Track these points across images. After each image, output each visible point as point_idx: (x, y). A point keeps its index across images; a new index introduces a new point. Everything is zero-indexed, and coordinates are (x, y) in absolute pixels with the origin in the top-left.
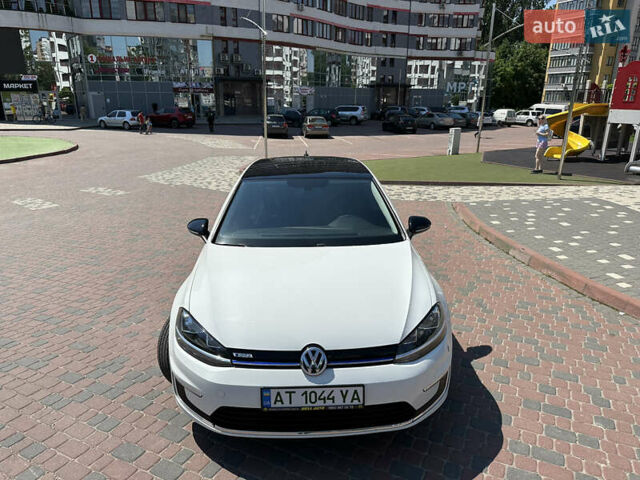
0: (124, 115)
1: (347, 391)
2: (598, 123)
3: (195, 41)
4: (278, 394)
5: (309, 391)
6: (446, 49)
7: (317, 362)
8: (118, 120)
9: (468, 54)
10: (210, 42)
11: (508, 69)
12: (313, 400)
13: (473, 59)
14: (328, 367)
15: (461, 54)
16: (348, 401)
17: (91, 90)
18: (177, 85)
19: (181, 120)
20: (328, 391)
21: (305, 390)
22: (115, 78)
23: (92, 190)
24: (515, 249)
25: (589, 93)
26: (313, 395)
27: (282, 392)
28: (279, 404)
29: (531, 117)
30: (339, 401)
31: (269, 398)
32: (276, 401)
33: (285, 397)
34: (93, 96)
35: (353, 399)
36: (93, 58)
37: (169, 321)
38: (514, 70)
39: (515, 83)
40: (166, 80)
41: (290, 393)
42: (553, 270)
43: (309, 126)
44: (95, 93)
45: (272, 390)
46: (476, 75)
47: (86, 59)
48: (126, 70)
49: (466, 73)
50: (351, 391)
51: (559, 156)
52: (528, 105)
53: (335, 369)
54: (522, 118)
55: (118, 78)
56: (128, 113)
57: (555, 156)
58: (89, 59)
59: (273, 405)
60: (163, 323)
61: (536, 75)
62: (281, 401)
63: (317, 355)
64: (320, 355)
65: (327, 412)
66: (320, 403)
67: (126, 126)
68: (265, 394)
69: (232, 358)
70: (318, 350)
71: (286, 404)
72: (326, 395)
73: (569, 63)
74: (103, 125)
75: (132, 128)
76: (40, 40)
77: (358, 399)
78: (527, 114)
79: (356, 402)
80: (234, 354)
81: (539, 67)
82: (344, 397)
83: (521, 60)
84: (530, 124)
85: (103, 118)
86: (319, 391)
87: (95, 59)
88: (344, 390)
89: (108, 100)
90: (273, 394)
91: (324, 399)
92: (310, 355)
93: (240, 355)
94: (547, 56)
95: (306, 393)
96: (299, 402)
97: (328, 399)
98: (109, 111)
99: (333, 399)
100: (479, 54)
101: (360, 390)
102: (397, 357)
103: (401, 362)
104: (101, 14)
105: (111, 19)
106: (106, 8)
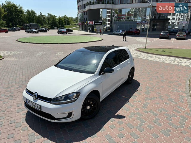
0: (119, 31)
8: (118, 32)
14: (37, 99)
18: (138, 22)
19: (135, 32)
21: (32, 102)
22: (121, 20)
27: (29, 101)
30: (37, 108)
43: (178, 35)
44: (116, 25)
45: (27, 100)
56: (121, 31)
64: (36, 95)
67: (120, 34)
71: (29, 104)
74: (114, 34)
85: (115, 32)
86: (34, 104)
87: (117, 15)
89: (118, 27)
92: (34, 94)
97: (35, 106)
102: (51, 102)
103: (52, 103)
104: (121, 3)
105: (123, 4)
106: (122, 1)
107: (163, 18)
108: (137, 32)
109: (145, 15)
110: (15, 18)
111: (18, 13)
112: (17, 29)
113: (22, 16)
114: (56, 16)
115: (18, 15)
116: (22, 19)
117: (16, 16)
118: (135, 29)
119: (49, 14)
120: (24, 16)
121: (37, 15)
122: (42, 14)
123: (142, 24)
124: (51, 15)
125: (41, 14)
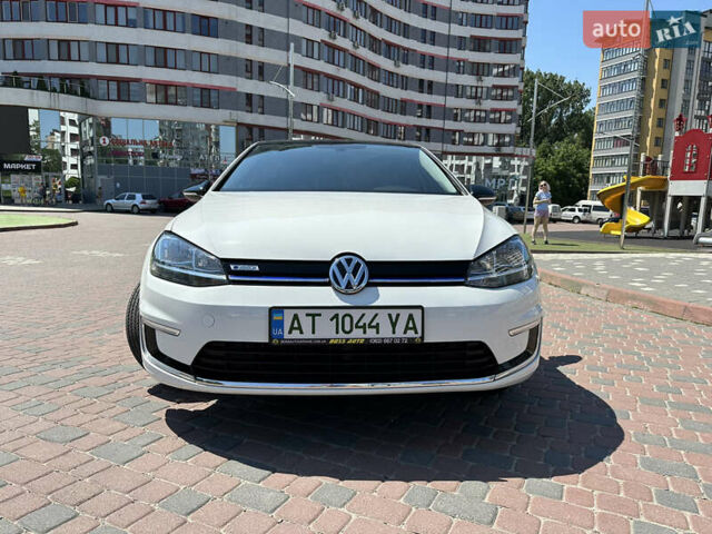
0: (133, 198)
1: (398, 315)
2: (657, 198)
3: (217, 126)
4: (296, 317)
5: (341, 313)
6: (483, 144)
7: (355, 273)
8: (127, 203)
9: (505, 150)
10: (234, 129)
11: (549, 169)
12: (347, 328)
13: (512, 156)
14: (369, 285)
15: (499, 150)
16: (400, 333)
17: (100, 173)
18: (195, 171)
20: (369, 314)
21: (336, 311)
22: (127, 161)
23: (86, 252)
24: (587, 286)
25: (645, 166)
26: (347, 319)
27: (302, 314)
28: (296, 335)
29: (577, 213)
30: (386, 333)
31: (281, 324)
32: (292, 328)
33: (306, 322)
34: (102, 180)
35: (407, 328)
36: (105, 141)
37: (139, 285)
38: (555, 169)
39: (558, 183)
40: (184, 167)
41: (313, 316)
42: (640, 300)
44: (105, 177)
45: (285, 311)
46: (516, 173)
47: (98, 141)
48: (140, 154)
49: (505, 173)
50: (404, 314)
51: (619, 233)
52: (573, 203)
53: (379, 288)
54: (567, 215)
55: (131, 161)
56: (139, 196)
57: (613, 232)
58: (101, 142)
59: (286, 336)
60: (131, 291)
61: (580, 175)
62: (300, 328)
63: (353, 265)
64: (358, 265)
65: (368, 348)
66: (357, 334)
67: (135, 210)
68: (276, 317)
69: (229, 272)
70: (355, 260)
71: (308, 334)
72: (366, 320)
73: (613, 163)
74: (109, 208)
75: (141, 212)
76: (52, 134)
77: (414, 328)
78: (573, 210)
79: (411, 334)
80: (232, 267)
81: (582, 168)
82: (394, 325)
83: (563, 159)
84: (577, 221)
85: (110, 201)
86: (356, 314)
87: (107, 141)
88: (394, 313)
89: (118, 185)
90: (288, 317)
91: (364, 327)
92: (345, 263)
93: (240, 267)
94: (590, 156)
95: (336, 316)
96: (326, 331)
97: (370, 327)
98: (117, 195)
99: (377, 327)
100: (518, 151)
101: (417, 314)
104: (119, 96)
105: (129, 101)
106: (125, 90)
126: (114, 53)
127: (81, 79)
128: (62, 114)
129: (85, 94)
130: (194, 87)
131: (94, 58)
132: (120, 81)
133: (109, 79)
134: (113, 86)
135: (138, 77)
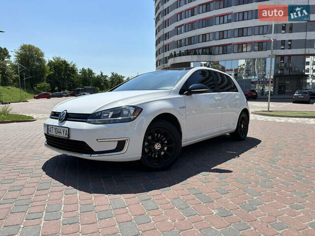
1: (64, 130)
18: (253, 80)
19: (250, 95)
35: (66, 134)
41: (52, 128)
45: (49, 126)
59: (49, 133)
90: (49, 128)
99: (61, 133)
101: (67, 130)
102: (88, 120)
103: (89, 122)
104: (223, 52)
105: (227, 53)
106: (225, 49)
107: (295, 73)
108: (252, 94)
109: (265, 70)
110: (64, 79)
111: (69, 72)
112: (64, 94)
113: (73, 77)
114: (123, 77)
115: (69, 75)
116: (73, 82)
117: (66, 77)
118: (248, 90)
119: (113, 74)
120: (77, 77)
121: (96, 76)
122: (103, 74)
123: (261, 82)
124: (116, 75)
125: (101, 74)
126: (222, 35)
127: (209, 48)
128: (201, 62)
129: (210, 54)
130: (255, 42)
131: (215, 39)
132: (224, 46)
133: (219, 46)
134: (221, 48)
135: (231, 43)
